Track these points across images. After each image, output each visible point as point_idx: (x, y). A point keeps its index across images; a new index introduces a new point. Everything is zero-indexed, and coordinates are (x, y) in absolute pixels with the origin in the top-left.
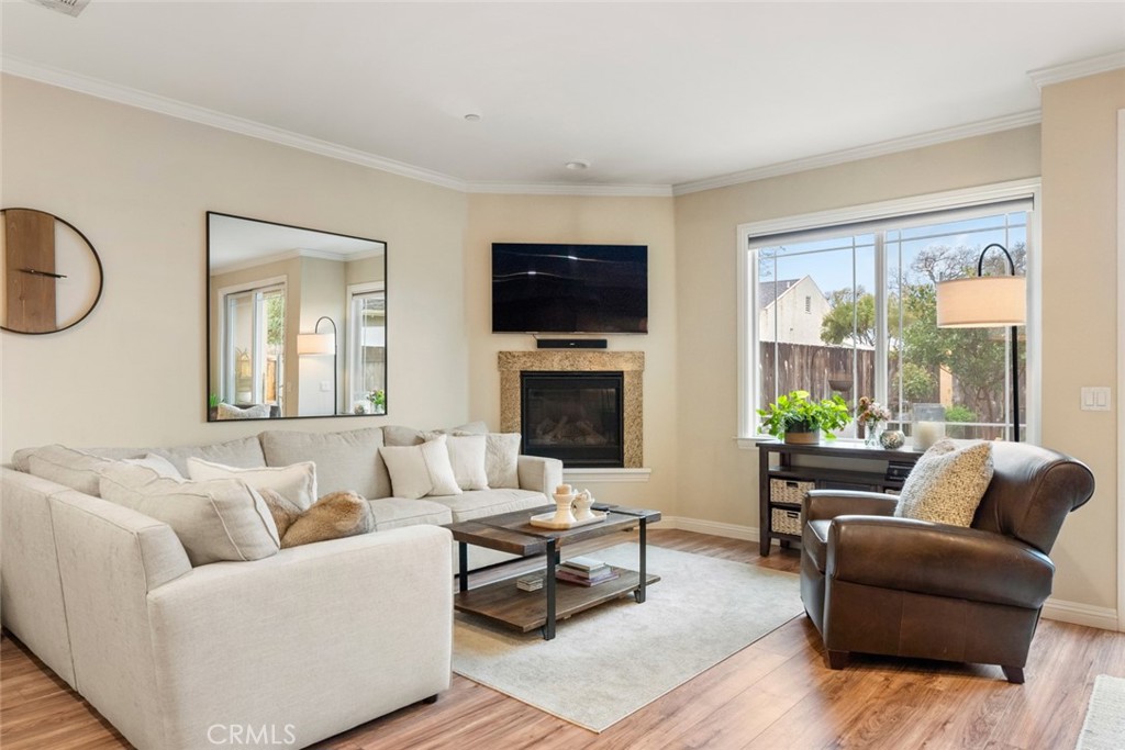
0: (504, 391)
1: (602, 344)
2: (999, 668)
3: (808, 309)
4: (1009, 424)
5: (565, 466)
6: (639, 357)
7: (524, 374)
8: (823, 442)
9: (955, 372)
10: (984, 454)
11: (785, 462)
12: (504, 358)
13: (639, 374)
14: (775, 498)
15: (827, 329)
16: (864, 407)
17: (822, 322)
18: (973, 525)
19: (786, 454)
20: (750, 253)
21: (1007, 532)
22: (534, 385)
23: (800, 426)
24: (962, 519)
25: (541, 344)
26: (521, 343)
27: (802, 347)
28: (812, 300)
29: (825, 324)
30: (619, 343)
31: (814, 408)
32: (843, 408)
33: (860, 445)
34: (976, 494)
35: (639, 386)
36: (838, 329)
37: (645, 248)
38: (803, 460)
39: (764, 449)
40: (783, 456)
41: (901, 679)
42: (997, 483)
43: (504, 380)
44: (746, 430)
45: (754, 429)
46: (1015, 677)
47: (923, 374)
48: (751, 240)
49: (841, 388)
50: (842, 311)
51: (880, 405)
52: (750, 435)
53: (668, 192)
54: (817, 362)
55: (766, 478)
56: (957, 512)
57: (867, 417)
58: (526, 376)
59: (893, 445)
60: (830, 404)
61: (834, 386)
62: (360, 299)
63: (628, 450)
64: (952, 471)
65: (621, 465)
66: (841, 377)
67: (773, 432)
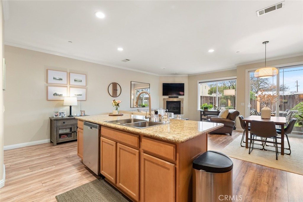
0: (164, 104)
1: (178, 97)
2: (229, 134)
3: (205, 88)
4: (233, 108)
5: (174, 114)
6: (183, 99)
7: (167, 101)
8: (209, 110)
9: (230, 100)
10: (228, 110)
11: (204, 113)
12: (164, 99)
13: (183, 101)
14: (202, 118)
15: (209, 92)
16: (215, 106)
17: (208, 91)
18: (227, 118)
19: (204, 112)
20: (199, 84)
21: (230, 119)
22: (168, 103)
23: (206, 108)
24: (226, 118)
25: (169, 97)
26: (166, 97)
27: (205, 96)
28: (206, 87)
29: (209, 91)
30: (180, 97)
31: (208, 106)
32: (212, 106)
33: (214, 111)
34: (227, 115)
35: (183, 103)
36: (211, 92)
37: (184, 84)
38: (206, 113)
39: (201, 111)
40: (203, 112)
41: (218, 135)
42: (229, 114)
43: (164, 102)
44: (198, 109)
45: (199, 109)
46: (231, 135)
47: (225, 101)
48: (199, 83)
49: (211, 103)
50: (212, 89)
51: (217, 105)
52: (199, 110)
53: (187, 76)
54: (208, 99)
55: (201, 115)
56: (225, 117)
57: (215, 107)
58: (167, 102)
59: (218, 110)
60: (210, 105)
61: (210, 103)
62: (136, 90)
63: (181, 112)
64: (224, 112)
65: (180, 114)
66: (212, 101)
67: (202, 109)
